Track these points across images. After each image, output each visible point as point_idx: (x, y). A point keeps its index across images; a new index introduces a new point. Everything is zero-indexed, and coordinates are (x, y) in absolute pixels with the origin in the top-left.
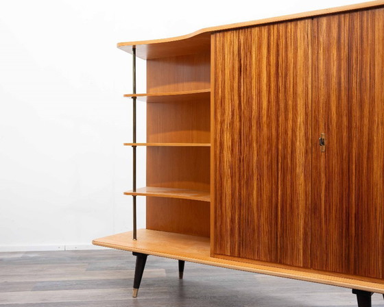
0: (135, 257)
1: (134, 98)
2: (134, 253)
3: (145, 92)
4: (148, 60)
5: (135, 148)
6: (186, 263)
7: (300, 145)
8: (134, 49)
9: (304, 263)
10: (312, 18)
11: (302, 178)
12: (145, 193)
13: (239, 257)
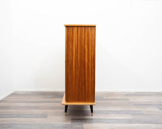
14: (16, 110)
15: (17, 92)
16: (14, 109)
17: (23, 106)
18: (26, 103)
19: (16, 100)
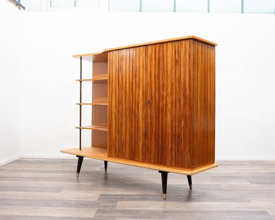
0: (78, 158)
1: (81, 82)
2: (77, 156)
3: (92, 78)
4: (93, 62)
5: (81, 106)
6: (108, 162)
7: (141, 104)
8: (81, 58)
9: (142, 160)
10: (145, 45)
11: (142, 120)
12: (91, 127)
13: (118, 157)
14: (14, 182)
15: (24, 158)
16: (11, 180)
17: (27, 176)
18: (34, 172)
19: (19, 168)
